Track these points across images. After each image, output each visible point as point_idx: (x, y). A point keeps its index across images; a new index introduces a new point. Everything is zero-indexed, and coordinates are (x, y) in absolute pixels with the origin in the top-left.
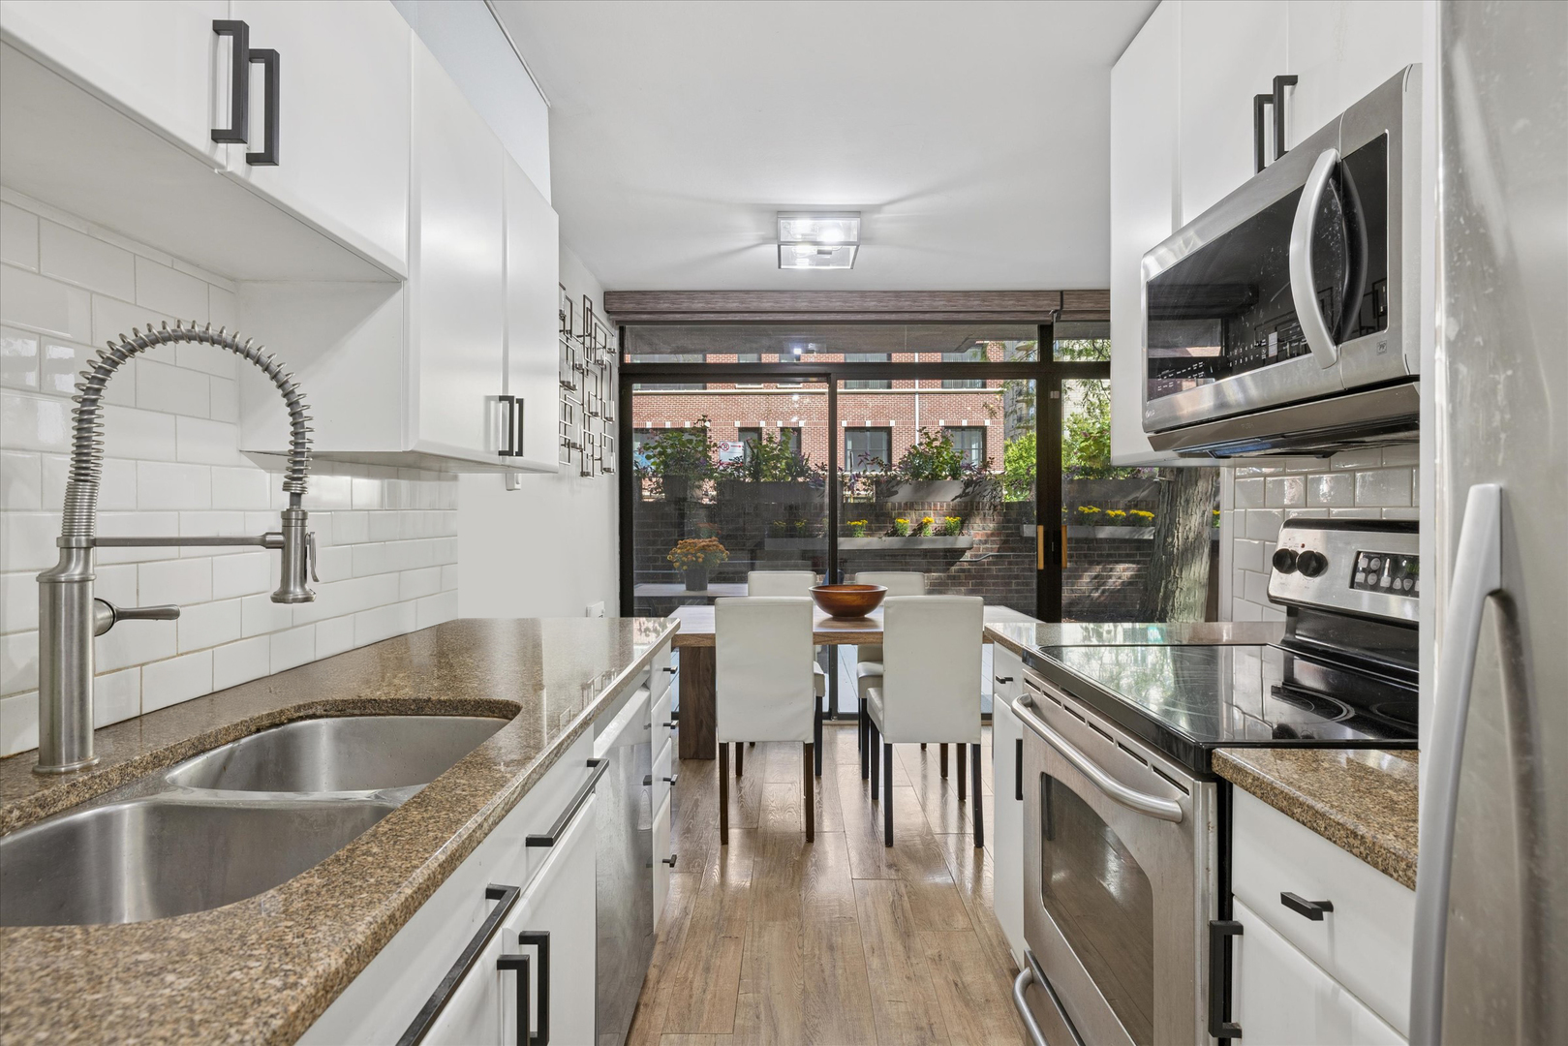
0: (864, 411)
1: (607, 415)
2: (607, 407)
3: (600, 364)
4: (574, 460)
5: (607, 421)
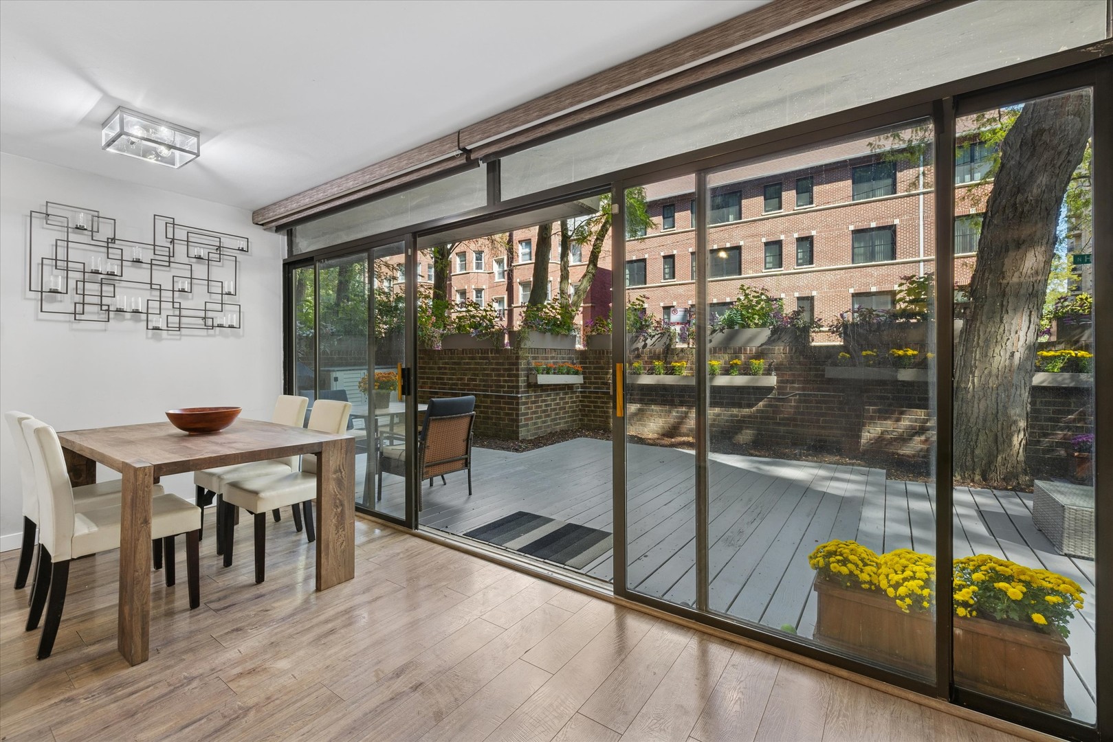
0: (869, 280)
1: (226, 290)
2: (226, 285)
3: (199, 258)
4: (130, 319)
5: (226, 294)
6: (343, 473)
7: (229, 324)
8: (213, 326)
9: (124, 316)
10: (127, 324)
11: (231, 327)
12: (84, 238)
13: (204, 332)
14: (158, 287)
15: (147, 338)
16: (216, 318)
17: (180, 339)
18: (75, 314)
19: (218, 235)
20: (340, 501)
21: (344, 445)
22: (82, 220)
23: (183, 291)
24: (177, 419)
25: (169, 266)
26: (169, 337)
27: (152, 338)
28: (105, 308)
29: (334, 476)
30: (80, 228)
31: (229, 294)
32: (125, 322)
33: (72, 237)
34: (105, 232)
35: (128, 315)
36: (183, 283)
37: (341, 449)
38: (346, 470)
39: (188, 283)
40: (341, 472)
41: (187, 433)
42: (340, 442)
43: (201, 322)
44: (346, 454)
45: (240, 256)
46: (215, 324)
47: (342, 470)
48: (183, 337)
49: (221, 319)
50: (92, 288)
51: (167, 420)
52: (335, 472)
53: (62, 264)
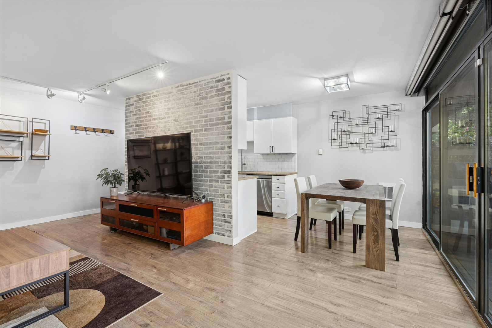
1: (390, 130)
2: (390, 127)
3: (379, 118)
4: (356, 146)
5: (390, 132)
6: (378, 216)
7: (392, 145)
8: (385, 146)
9: (354, 145)
10: (355, 148)
11: (393, 146)
12: (342, 120)
13: (382, 149)
14: (363, 133)
15: (361, 153)
16: (386, 142)
17: (372, 153)
18: (339, 146)
19: (386, 106)
20: (376, 230)
21: (378, 202)
22: (341, 114)
23: (372, 133)
24: (342, 183)
25: (367, 124)
26: (369, 152)
27: (362, 153)
28: (347, 143)
29: (373, 216)
30: (341, 118)
31: (392, 131)
32: (354, 147)
33: (339, 121)
34: (348, 116)
35: (355, 145)
36: (372, 130)
37: (377, 204)
38: (380, 216)
39: (374, 129)
40: (377, 216)
41: (345, 188)
42: (376, 201)
43: (380, 145)
44: (380, 208)
45: (397, 113)
46: (386, 145)
47: (377, 215)
48: (374, 152)
49: (388, 143)
50: (344, 136)
51: (339, 183)
52: (373, 214)
53: (336, 130)
